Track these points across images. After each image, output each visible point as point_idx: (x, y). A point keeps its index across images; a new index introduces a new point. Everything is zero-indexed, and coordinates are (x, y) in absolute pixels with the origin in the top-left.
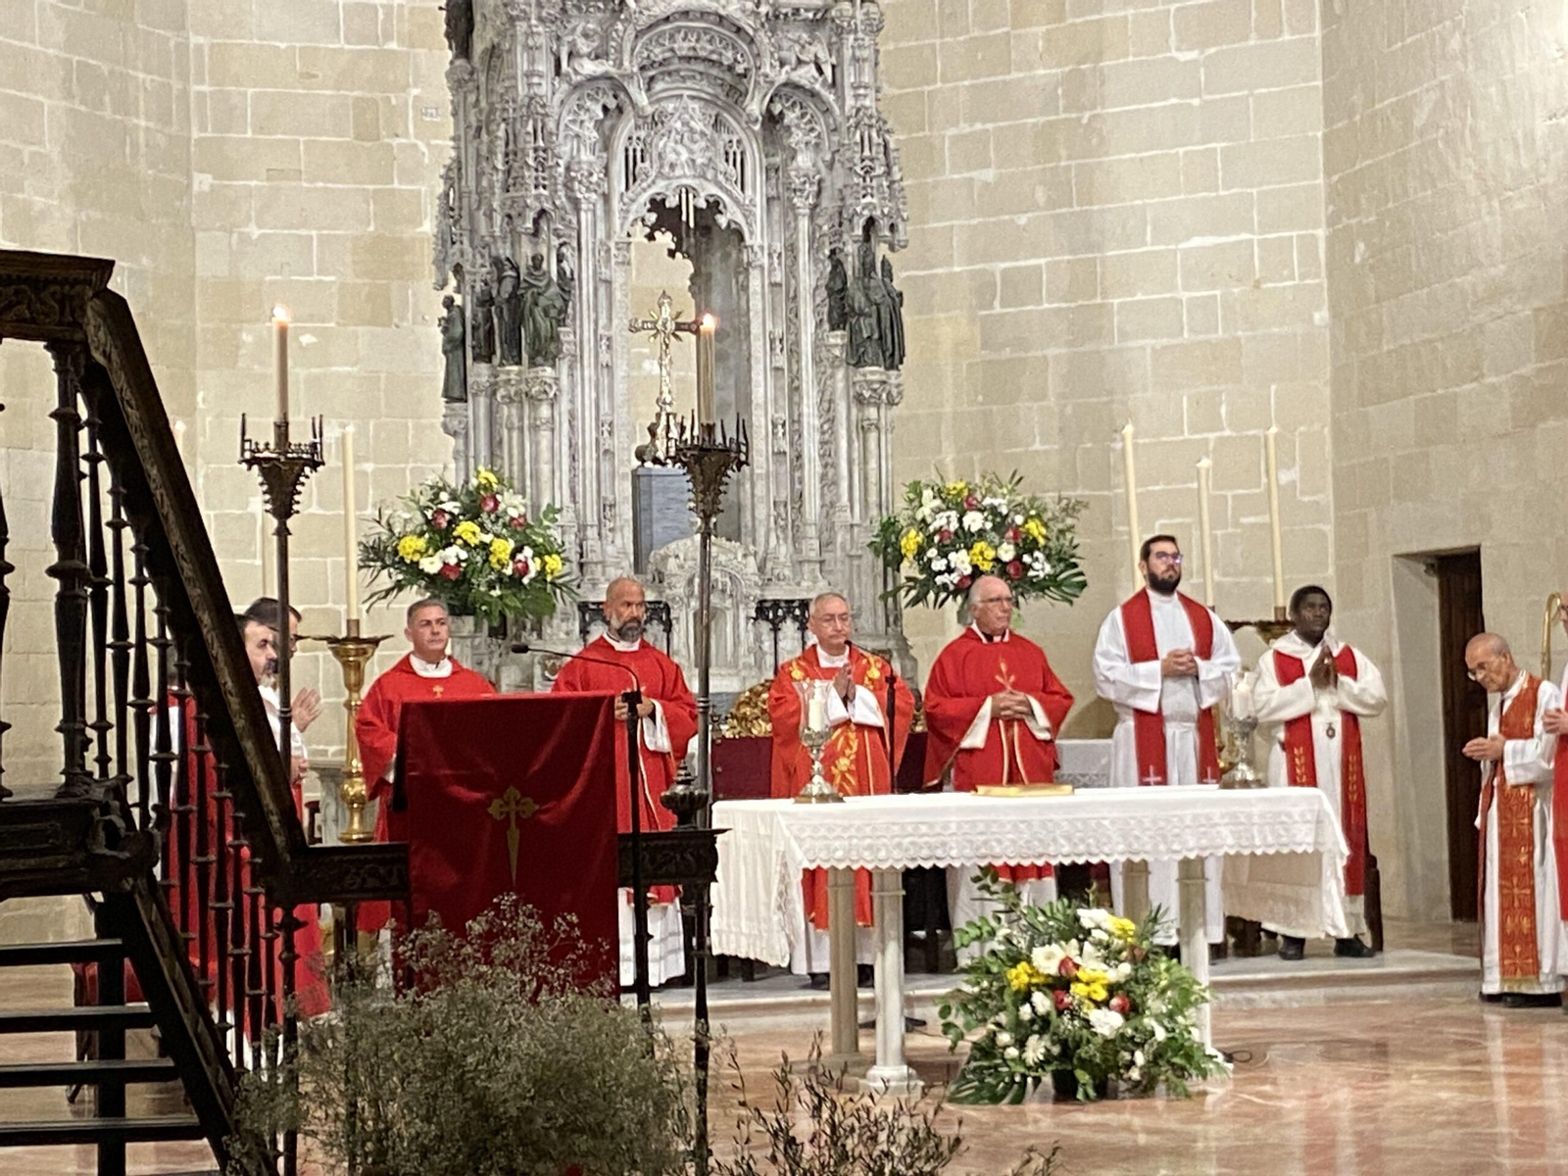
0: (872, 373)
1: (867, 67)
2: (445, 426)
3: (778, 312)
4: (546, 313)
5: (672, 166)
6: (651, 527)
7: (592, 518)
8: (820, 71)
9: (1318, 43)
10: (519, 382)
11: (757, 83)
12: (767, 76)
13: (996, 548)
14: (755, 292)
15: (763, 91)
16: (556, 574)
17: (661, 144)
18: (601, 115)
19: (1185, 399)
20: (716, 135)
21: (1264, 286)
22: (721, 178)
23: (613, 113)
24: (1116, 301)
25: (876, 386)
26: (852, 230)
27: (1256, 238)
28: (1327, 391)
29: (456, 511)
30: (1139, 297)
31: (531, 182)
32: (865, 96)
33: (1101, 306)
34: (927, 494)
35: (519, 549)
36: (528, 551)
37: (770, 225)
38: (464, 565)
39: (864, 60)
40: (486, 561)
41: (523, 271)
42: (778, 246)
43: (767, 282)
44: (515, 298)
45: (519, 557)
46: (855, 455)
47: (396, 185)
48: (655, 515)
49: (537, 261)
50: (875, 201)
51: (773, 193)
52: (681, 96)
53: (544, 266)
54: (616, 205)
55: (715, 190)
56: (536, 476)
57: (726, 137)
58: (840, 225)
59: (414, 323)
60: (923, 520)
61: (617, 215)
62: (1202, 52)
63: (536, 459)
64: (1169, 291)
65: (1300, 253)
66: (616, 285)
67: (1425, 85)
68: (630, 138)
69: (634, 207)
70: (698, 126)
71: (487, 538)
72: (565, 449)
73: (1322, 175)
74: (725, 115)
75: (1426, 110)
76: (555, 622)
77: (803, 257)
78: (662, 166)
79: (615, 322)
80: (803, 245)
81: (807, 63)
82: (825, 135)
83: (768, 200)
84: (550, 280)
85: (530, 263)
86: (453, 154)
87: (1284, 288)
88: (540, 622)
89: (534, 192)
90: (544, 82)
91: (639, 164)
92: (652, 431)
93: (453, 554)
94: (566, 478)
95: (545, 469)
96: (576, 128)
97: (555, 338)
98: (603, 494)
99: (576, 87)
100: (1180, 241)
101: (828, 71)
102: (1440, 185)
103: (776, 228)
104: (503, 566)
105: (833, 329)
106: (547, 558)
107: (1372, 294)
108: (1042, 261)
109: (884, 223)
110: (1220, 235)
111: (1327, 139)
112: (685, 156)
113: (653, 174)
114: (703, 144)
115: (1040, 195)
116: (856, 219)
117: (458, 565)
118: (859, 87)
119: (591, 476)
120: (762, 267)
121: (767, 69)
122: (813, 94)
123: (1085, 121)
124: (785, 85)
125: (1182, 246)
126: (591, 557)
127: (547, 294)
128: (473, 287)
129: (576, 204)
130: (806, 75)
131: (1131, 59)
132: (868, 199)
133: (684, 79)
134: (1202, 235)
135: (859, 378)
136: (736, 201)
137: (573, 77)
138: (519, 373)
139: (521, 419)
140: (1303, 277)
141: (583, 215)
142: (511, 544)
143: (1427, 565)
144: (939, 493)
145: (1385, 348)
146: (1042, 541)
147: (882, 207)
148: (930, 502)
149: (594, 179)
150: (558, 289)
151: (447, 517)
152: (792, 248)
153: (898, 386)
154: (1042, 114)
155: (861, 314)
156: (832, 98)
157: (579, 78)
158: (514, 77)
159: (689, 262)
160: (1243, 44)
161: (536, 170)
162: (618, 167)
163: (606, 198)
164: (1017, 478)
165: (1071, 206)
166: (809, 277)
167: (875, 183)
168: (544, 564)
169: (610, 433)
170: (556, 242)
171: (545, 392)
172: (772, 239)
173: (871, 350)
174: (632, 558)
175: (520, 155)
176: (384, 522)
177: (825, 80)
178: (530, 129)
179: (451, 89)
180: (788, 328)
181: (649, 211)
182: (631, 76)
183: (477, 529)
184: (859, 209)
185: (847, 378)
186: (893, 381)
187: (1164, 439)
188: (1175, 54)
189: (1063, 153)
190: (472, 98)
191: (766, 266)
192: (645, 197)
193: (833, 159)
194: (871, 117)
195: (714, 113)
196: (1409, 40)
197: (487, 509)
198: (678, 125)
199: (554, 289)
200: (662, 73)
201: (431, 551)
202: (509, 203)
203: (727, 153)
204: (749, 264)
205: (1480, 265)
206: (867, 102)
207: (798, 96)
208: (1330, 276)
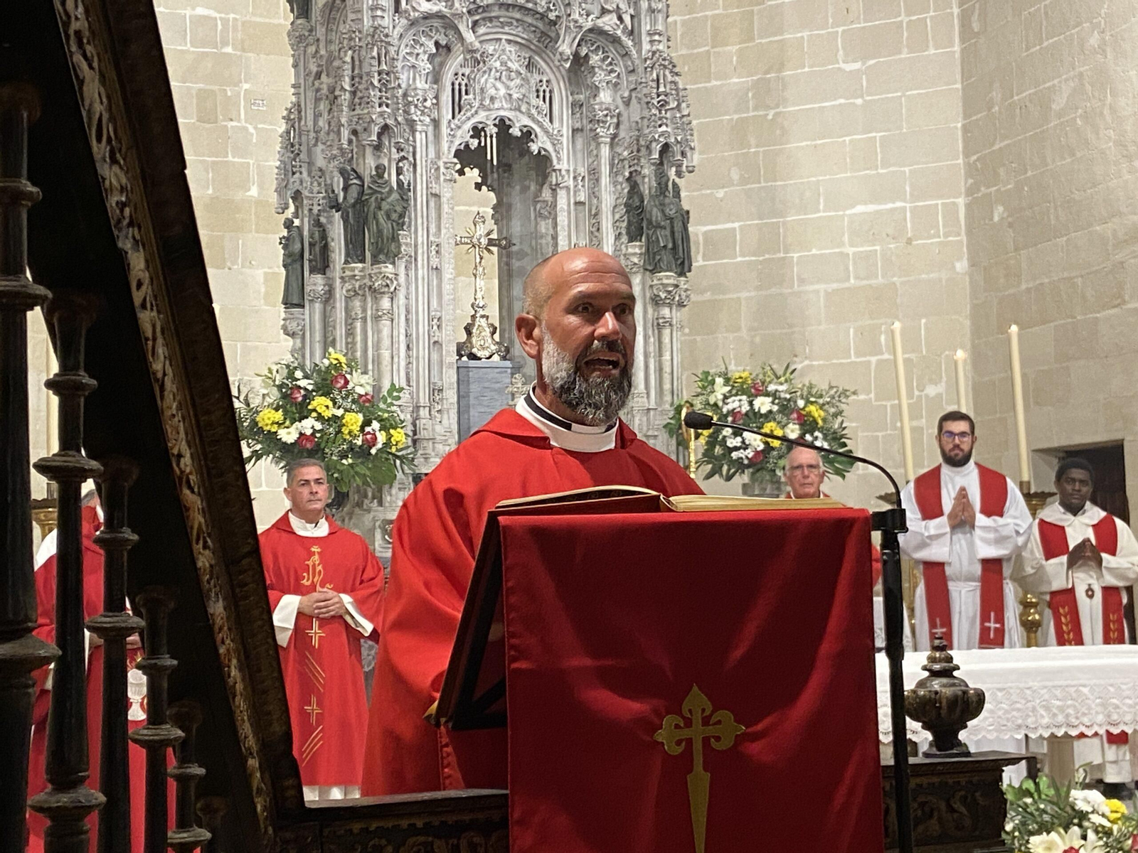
0: (668, 278)
1: (660, 17)
2: (285, 328)
3: (581, 227)
4: (388, 217)
5: (492, 99)
6: (469, 412)
7: (424, 399)
8: (620, 18)
9: (957, 55)
10: (363, 277)
11: (568, 27)
12: (576, 22)
13: (783, 427)
14: (562, 209)
15: (573, 35)
16: (400, 446)
17: (483, 80)
18: (434, 51)
19: (852, 331)
20: (529, 75)
21: (914, 243)
22: (533, 111)
23: (444, 49)
24: (796, 255)
25: (670, 289)
26: (650, 153)
27: (908, 205)
28: (968, 323)
29: (310, 388)
30: (814, 251)
31: (377, 101)
32: (660, 42)
33: (784, 259)
34: (719, 381)
35: (367, 423)
36: (376, 425)
37: (574, 152)
38: (318, 435)
39: (659, 11)
40: (339, 432)
41: (367, 180)
42: (582, 171)
43: (572, 201)
44: (360, 202)
45: (368, 429)
46: (651, 349)
47: (230, 158)
48: (472, 401)
49: (380, 170)
50: (669, 130)
51: (578, 125)
52: (501, 39)
53: (386, 175)
54: (444, 130)
55: (527, 121)
56: (377, 361)
57: (537, 77)
58: (638, 151)
59: (243, 267)
60: (716, 405)
61: (446, 139)
62: (864, 64)
63: (377, 346)
64: (838, 247)
65: (944, 217)
66: (444, 200)
67: (1064, 77)
68: (456, 74)
69: (459, 133)
70: (514, 66)
71: (339, 412)
72: (402, 338)
73: (961, 157)
74: (537, 58)
75: (1065, 95)
76: (394, 491)
77: (605, 180)
78: (482, 100)
79: (443, 231)
80: (605, 170)
81: (610, 12)
82: (624, 76)
83: (573, 131)
84: (392, 188)
85: (374, 173)
86: (294, 99)
87: (932, 243)
88: (380, 491)
89: (378, 110)
90: (386, 15)
91: (464, 97)
92: (468, 330)
93: (308, 425)
94: (403, 364)
95: (386, 354)
96: (412, 59)
97: (394, 238)
98: (432, 380)
99: (413, 23)
100: (846, 209)
101: (627, 18)
102: (1079, 155)
103: (579, 155)
104: (355, 437)
105: (631, 240)
106: (392, 431)
107: (1011, 246)
108: (736, 225)
109: (677, 149)
110: (880, 204)
111: (965, 129)
112: (503, 91)
113: (476, 104)
114: (518, 81)
115: (735, 175)
116: (654, 144)
117: (313, 434)
118: (655, 34)
119: (423, 365)
120: (568, 188)
121: (576, 16)
122: (616, 40)
123: (770, 117)
124: (591, 30)
125: (848, 212)
126: (423, 434)
127: (389, 200)
128: (310, 210)
129: (411, 124)
130: (608, 23)
131: (806, 69)
132: (664, 128)
133: (503, 25)
134: (866, 204)
135: (655, 282)
136: (546, 132)
137: (412, 14)
138: (362, 270)
139: (364, 310)
140: (946, 235)
141: (418, 135)
142: (360, 417)
143: (1059, 459)
144: (727, 381)
145: (1024, 287)
146: (820, 423)
147: (676, 135)
148: (721, 389)
149: (428, 104)
150: (398, 197)
151: (303, 392)
152: (594, 173)
153: (686, 290)
154: (736, 112)
155: (659, 227)
156: (630, 43)
157: (417, 14)
158: (360, 11)
159: (492, 194)
160: (898, 57)
161: (380, 91)
162: (446, 97)
163: (436, 123)
164: (790, 371)
165: (760, 183)
166: (610, 196)
167: (668, 115)
168: (389, 437)
169: (438, 326)
170: (396, 156)
171: (387, 285)
172: (576, 166)
173: (666, 257)
174: (456, 437)
175: (365, 78)
176: (242, 398)
177: (626, 28)
178: (375, 54)
179: (292, 45)
180: (591, 241)
181: (472, 137)
182: (461, 16)
183: (330, 404)
184: (656, 136)
185: (643, 283)
186: (683, 286)
187: (835, 361)
188: (842, 65)
189: (753, 141)
190: (312, 49)
191: (572, 187)
192: (469, 125)
193: (630, 96)
194: (664, 60)
195: (527, 56)
196: (1045, 44)
197: (339, 385)
198: (498, 64)
199: (395, 196)
200: (484, 19)
201: (288, 423)
202: (355, 119)
203: (538, 91)
204: (557, 185)
205: (1121, 214)
206: (661, 47)
207: (601, 41)
208: (969, 232)
